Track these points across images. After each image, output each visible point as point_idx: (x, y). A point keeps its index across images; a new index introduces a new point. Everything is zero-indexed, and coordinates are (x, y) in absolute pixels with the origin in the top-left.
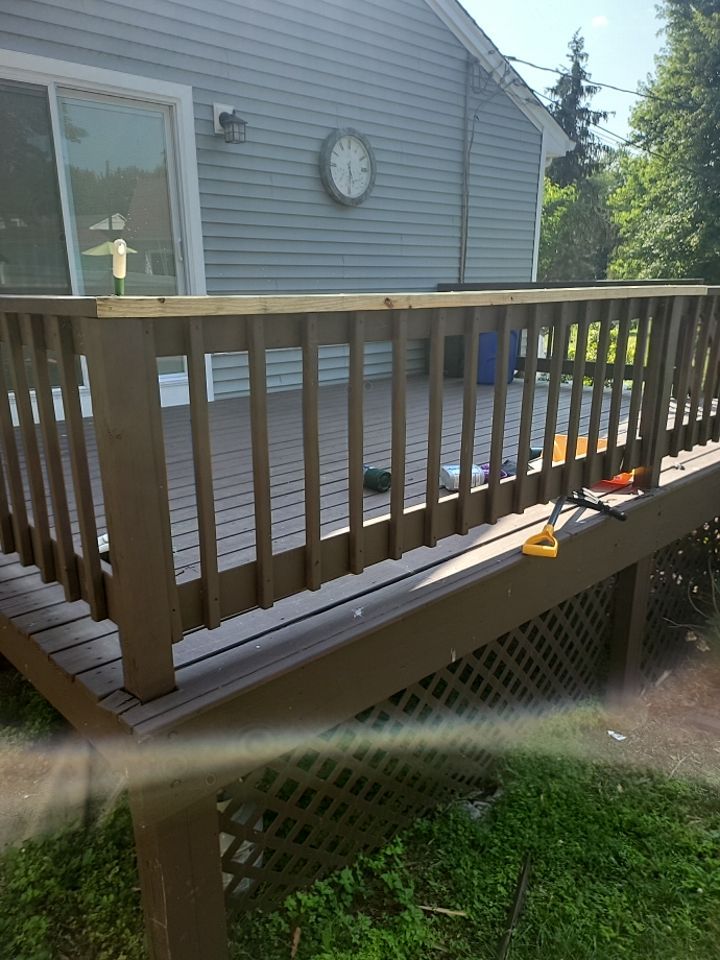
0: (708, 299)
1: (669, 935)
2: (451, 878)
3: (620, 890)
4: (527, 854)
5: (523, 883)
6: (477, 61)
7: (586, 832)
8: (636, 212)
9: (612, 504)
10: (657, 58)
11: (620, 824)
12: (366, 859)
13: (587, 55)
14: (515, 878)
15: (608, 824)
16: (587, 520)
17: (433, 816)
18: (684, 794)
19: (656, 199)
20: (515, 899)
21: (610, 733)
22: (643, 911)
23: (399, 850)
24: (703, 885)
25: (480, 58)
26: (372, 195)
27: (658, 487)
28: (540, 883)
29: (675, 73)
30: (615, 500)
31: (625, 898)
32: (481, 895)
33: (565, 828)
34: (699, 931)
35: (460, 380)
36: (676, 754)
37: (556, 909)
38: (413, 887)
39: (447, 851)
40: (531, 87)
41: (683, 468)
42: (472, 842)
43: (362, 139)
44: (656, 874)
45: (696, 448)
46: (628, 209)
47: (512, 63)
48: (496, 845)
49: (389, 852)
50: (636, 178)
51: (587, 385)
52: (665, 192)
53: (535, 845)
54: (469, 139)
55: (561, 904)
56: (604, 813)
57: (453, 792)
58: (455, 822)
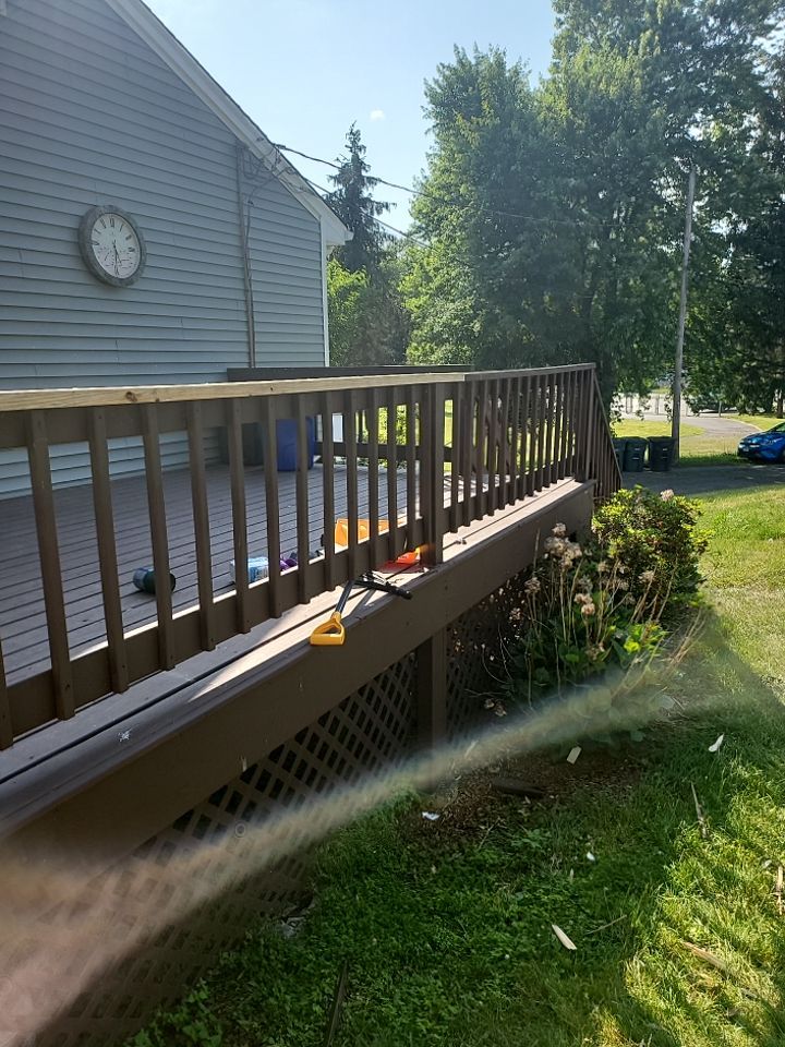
0: (467, 384)
1: (481, 1010)
2: (263, 1011)
3: (436, 977)
4: (343, 962)
5: (340, 995)
6: (245, 147)
7: (402, 925)
8: (424, 298)
9: (398, 585)
10: (428, 156)
11: (435, 906)
12: (165, 1015)
13: (365, 148)
14: (331, 992)
15: (423, 909)
16: (375, 602)
17: (242, 946)
18: (491, 861)
19: (440, 288)
20: (331, 1016)
21: (425, 814)
22: (457, 992)
23: (203, 995)
24: (510, 950)
25: (248, 144)
26: (144, 275)
27: (441, 562)
28: (357, 990)
29: (446, 170)
30: (402, 580)
31: (440, 983)
32: (296, 1021)
33: (381, 924)
34: (507, 998)
35: (260, 467)
36: (484, 824)
37: (373, 1014)
38: (221, 1032)
39: (258, 982)
40: (305, 176)
41: (465, 543)
42: (286, 964)
43: (127, 219)
44: (468, 951)
45: (474, 523)
46: (417, 295)
47: (281, 151)
48: (310, 961)
49: (191, 1000)
50: (422, 266)
51: (382, 466)
52: (448, 281)
53: (351, 950)
54: (246, 224)
55: (378, 1008)
56: (419, 899)
57: (262, 914)
58: (266, 947)
